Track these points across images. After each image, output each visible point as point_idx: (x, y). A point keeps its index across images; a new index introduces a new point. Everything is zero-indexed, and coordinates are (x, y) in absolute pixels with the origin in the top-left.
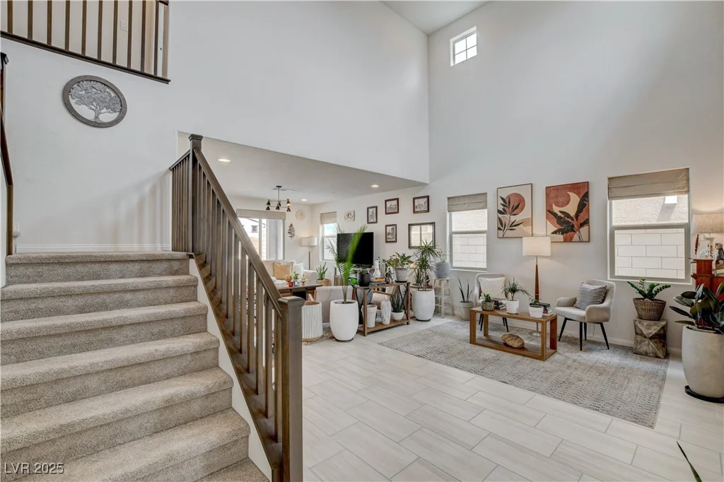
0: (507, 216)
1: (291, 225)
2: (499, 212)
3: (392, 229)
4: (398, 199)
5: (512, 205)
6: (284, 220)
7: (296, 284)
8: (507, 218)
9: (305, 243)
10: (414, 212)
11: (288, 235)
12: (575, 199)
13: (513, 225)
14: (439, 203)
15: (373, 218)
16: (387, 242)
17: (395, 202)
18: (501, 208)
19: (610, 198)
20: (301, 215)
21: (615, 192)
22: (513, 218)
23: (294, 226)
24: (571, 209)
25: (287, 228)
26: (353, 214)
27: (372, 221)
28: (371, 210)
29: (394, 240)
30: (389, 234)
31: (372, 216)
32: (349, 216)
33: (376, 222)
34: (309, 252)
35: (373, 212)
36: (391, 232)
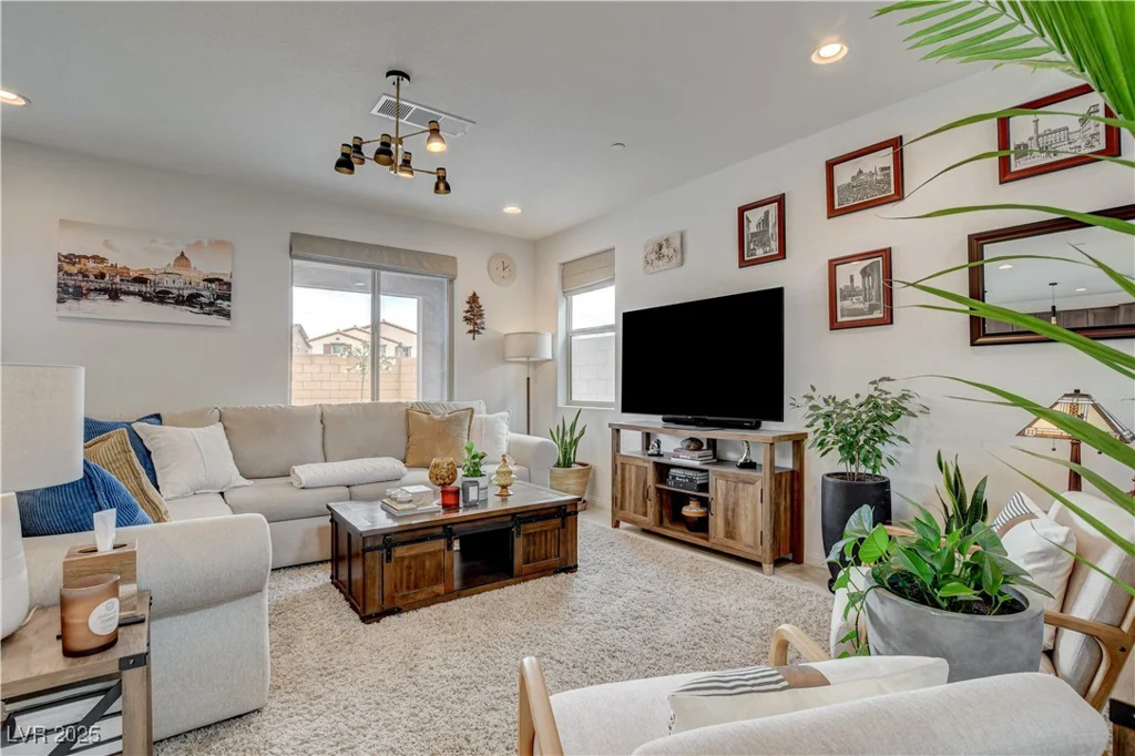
1: (474, 299)
3: (867, 272)
4: (896, 143)
6: (451, 281)
7: (473, 494)
9: (513, 349)
10: (1005, 177)
11: (462, 327)
15: (764, 244)
16: (835, 325)
17: (885, 158)
20: (502, 267)
23: (481, 301)
25: (461, 307)
26: (676, 243)
27: (760, 253)
28: (754, 216)
29: (878, 314)
30: (850, 293)
31: (760, 237)
32: (664, 251)
33: (782, 254)
34: (528, 379)
35: (766, 220)
36: (858, 282)
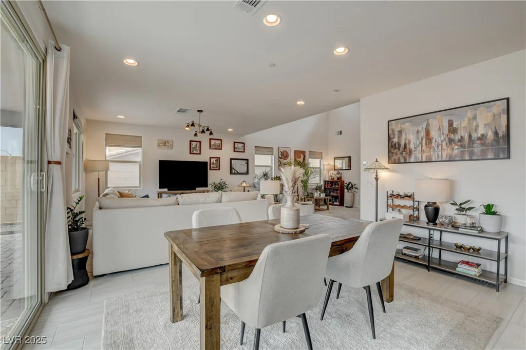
0: (282, 160)
2: (279, 157)
3: (216, 161)
4: (221, 140)
5: (284, 155)
8: (283, 161)
10: (234, 151)
12: (302, 156)
13: (285, 164)
14: (250, 148)
15: (196, 150)
16: (211, 169)
17: (219, 142)
18: (280, 156)
19: (309, 158)
21: (311, 156)
22: (285, 161)
24: (301, 160)
26: (171, 143)
27: (195, 152)
28: (194, 144)
29: (218, 168)
30: (213, 164)
31: (195, 148)
32: (166, 144)
33: (200, 154)
34: (99, 179)
35: (197, 145)
36: (215, 162)
